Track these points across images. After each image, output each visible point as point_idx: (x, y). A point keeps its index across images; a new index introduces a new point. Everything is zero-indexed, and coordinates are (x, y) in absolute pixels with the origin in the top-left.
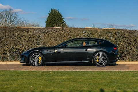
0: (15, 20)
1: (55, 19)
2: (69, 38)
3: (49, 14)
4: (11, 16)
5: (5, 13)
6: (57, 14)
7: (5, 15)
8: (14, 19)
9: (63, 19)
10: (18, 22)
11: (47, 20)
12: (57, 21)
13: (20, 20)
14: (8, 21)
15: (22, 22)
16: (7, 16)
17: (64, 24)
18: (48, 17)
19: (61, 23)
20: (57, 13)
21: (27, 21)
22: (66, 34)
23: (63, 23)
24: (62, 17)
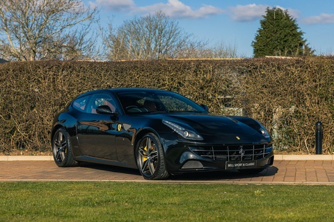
0: (173, 42)
1: (278, 35)
2: (316, 87)
3: (263, 23)
4: (161, 31)
5: (144, 25)
6: (283, 22)
7: (146, 29)
8: (170, 38)
9: (301, 33)
10: (179, 46)
11: (257, 38)
12: (285, 41)
13: (184, 41)
14: (153, 46)
15: (189, 45)
16: (150, 31)
17: (304, 47)
18: (260, 31)
19: (296, 46)
20: (284, 18)
21: (202, 43)
22: (306, 76)
23: (301, 45)
24: (298, 31)
